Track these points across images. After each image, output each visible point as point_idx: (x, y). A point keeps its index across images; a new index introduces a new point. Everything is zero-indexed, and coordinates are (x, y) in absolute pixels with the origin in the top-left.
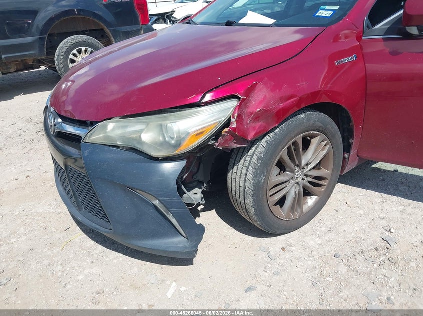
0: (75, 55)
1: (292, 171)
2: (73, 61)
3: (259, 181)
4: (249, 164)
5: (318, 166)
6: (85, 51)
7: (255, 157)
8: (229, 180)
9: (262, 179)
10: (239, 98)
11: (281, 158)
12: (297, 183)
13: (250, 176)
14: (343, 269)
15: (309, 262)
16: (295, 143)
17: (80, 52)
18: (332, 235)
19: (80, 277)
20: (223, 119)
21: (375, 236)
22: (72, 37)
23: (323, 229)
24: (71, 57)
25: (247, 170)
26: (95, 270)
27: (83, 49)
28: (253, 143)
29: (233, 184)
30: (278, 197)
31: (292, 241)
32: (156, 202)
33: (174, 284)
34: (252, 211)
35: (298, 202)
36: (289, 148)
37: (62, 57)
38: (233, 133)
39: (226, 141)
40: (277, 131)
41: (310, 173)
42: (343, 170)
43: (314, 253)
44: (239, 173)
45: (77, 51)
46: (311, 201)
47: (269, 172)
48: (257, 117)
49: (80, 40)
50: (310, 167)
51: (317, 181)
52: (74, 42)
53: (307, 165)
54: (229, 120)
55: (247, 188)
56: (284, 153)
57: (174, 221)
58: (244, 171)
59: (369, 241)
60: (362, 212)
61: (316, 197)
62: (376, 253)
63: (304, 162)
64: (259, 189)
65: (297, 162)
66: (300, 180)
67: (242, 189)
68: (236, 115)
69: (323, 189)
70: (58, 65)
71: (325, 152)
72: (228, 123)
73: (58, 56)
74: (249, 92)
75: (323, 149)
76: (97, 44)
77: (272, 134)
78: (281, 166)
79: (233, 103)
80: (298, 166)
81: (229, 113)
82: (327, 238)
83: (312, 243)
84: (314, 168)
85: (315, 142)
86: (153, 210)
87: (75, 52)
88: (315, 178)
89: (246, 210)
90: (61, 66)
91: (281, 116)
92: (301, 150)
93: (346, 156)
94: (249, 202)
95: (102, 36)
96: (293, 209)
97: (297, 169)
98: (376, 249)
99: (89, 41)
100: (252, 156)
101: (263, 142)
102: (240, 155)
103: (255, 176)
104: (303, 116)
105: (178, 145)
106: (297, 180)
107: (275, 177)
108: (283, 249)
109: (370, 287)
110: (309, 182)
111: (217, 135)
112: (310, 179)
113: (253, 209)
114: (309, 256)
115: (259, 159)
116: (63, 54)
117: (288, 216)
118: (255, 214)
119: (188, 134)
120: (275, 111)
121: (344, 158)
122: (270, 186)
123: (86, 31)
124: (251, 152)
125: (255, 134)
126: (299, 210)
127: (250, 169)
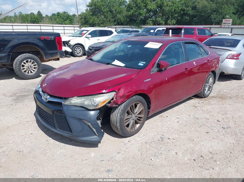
0: (24, 63)
1: (132, 115)
2: (23, 66)
3: (122, 118)
4: (118, 112)
5: (140, 114)
6: (30, 61)
7: (120, 110)
8: (111, 118)
9: (122, 117)
10: (116, 92)
11: (128, 110)
12: (133, 119)
13: (119, 116)
14: (148, 146)
15: (138, 145)
16: (132, 106)
17: (27, 62)
18: (145, 137)
19: (58, 153)
20: (111, 98)
21: (158, 137)
22: (24, 54)
23: (142, 135)
24: (23, 64)
25: (118, 114)
26: (63, 151)
27: (29, 60)
28: (119, 105)
29: (113, 119)
30: (127, 123)
31: (132, 139)
32: (89, 124)
33: (93, 153)
34: (119, 128)
35: (133, 126)
36: (131, 107)
37: (18, 64)
38: (114, 102)
39: (112, 104)
40: (127, 101)
41: (137, 116)
42: (148, 115)
43: (139, 142)
44: (115, 115)
45: (26, 61)
46: (138, 126)
47: (124, 114)
48: (121, 97)
49: (28, 56)
50: (137, 114)
51: (139, 119)
52: (25, 57)
53: (136, 113)
54: (113, 98)
55: (118, 120)
56: (129, 109)
57: (95, 130)
58: (117, 115)
59: (156, 138)
60: (155, 130)
61: (139, 124)
62: (158, 142)
63: (135, 112)
64: (121, 120)
65: (133, 112)
66: (134, 118)
67: (116, 120)
68: (115, 96)
69: (141, 121)
70: (16, 68)
71: (142, 109)
72: (113, 99)
73: (16, 63)
74: (119, 90)
75: (141, 108)
76: (36, 59)
77: (125, 103)
78: (128, 113)
79: (114, 93)
80: (133, 113)
81: (113, 96)
82: (143, 138)
83: (138, 139)
84: (138, 114)
85: (138, 105)
86: (87, 127)
87: (25, 61)
88: (139, 117)
89: (117, 128)
90: (17, 68)
91: (128, 97)
92: (134, 108)
93: (149, 110)
94: (118, 125)
95: (38, 54)
96: (132, 128)
97: (133, 114)
98: (159, 140)
99: (33, 57)
100: (119, 109)
101: (123, 105)
102: (115, 109)
103: (120, 116)
104: (135, 97)
105: (97, 105)
106: (133, 118)
107: (126, 116)
108: (129, 141)
109: (156, 151)
110: (137, 119)
111: (109, 102)
112: (137, 118)
113: (119, 127)
114: (137, 143)
115: (121, 110)
116: (19, 62)
117: (130, 130)
118: (120, 129)
119: (100, 102)
120: (126, 96)
121: (148, 111)
122: (125, 119)
123: (30, 51)
124: (119, 108)
125: (121, 103)
126: (134, 129)
127: (119, 114)
